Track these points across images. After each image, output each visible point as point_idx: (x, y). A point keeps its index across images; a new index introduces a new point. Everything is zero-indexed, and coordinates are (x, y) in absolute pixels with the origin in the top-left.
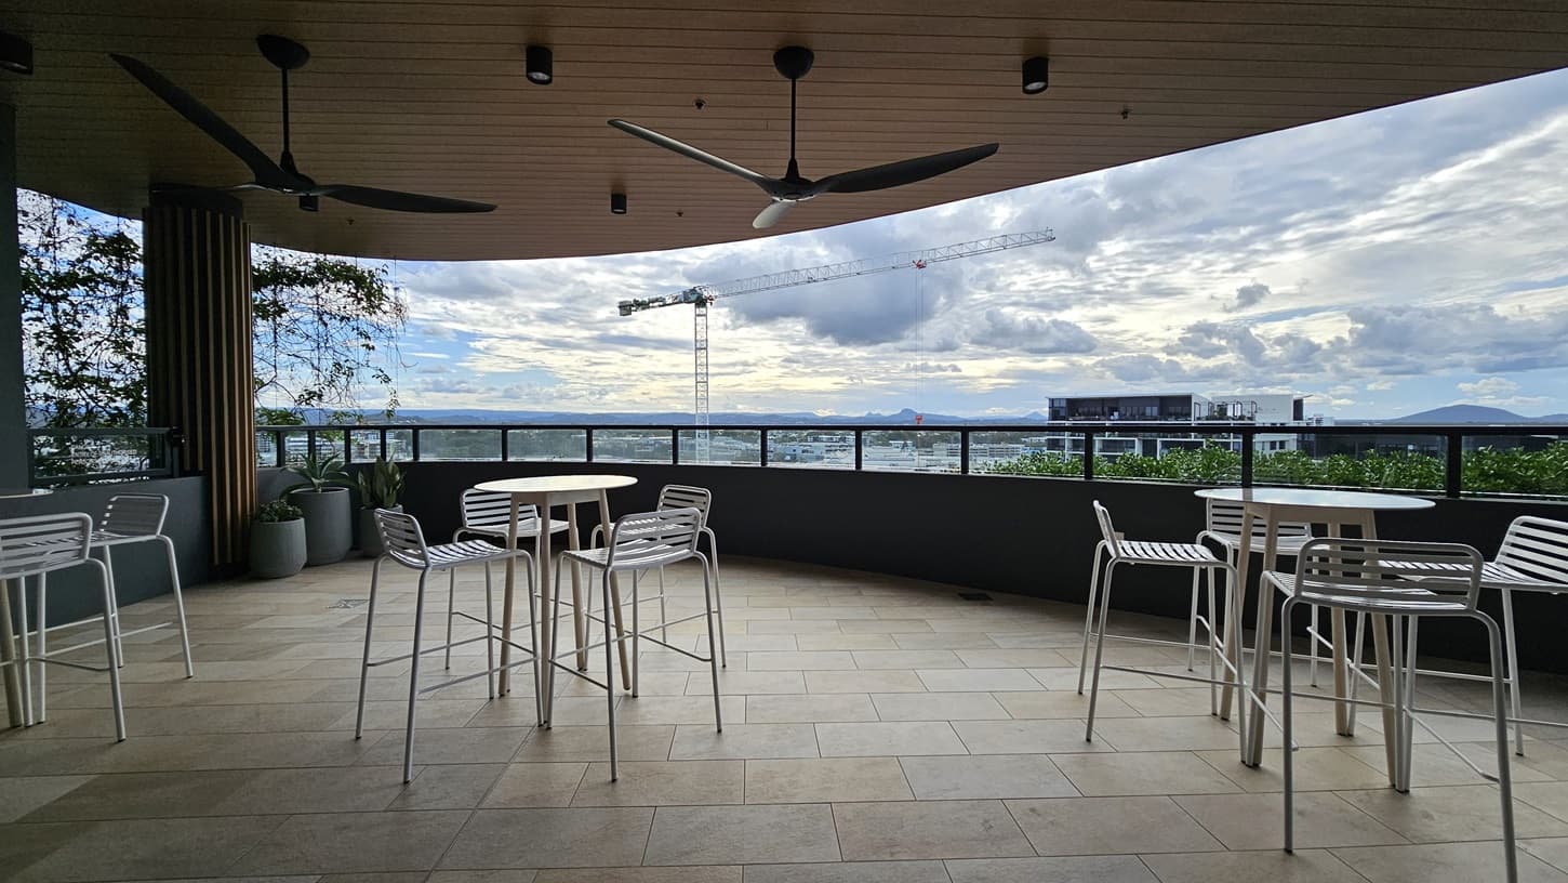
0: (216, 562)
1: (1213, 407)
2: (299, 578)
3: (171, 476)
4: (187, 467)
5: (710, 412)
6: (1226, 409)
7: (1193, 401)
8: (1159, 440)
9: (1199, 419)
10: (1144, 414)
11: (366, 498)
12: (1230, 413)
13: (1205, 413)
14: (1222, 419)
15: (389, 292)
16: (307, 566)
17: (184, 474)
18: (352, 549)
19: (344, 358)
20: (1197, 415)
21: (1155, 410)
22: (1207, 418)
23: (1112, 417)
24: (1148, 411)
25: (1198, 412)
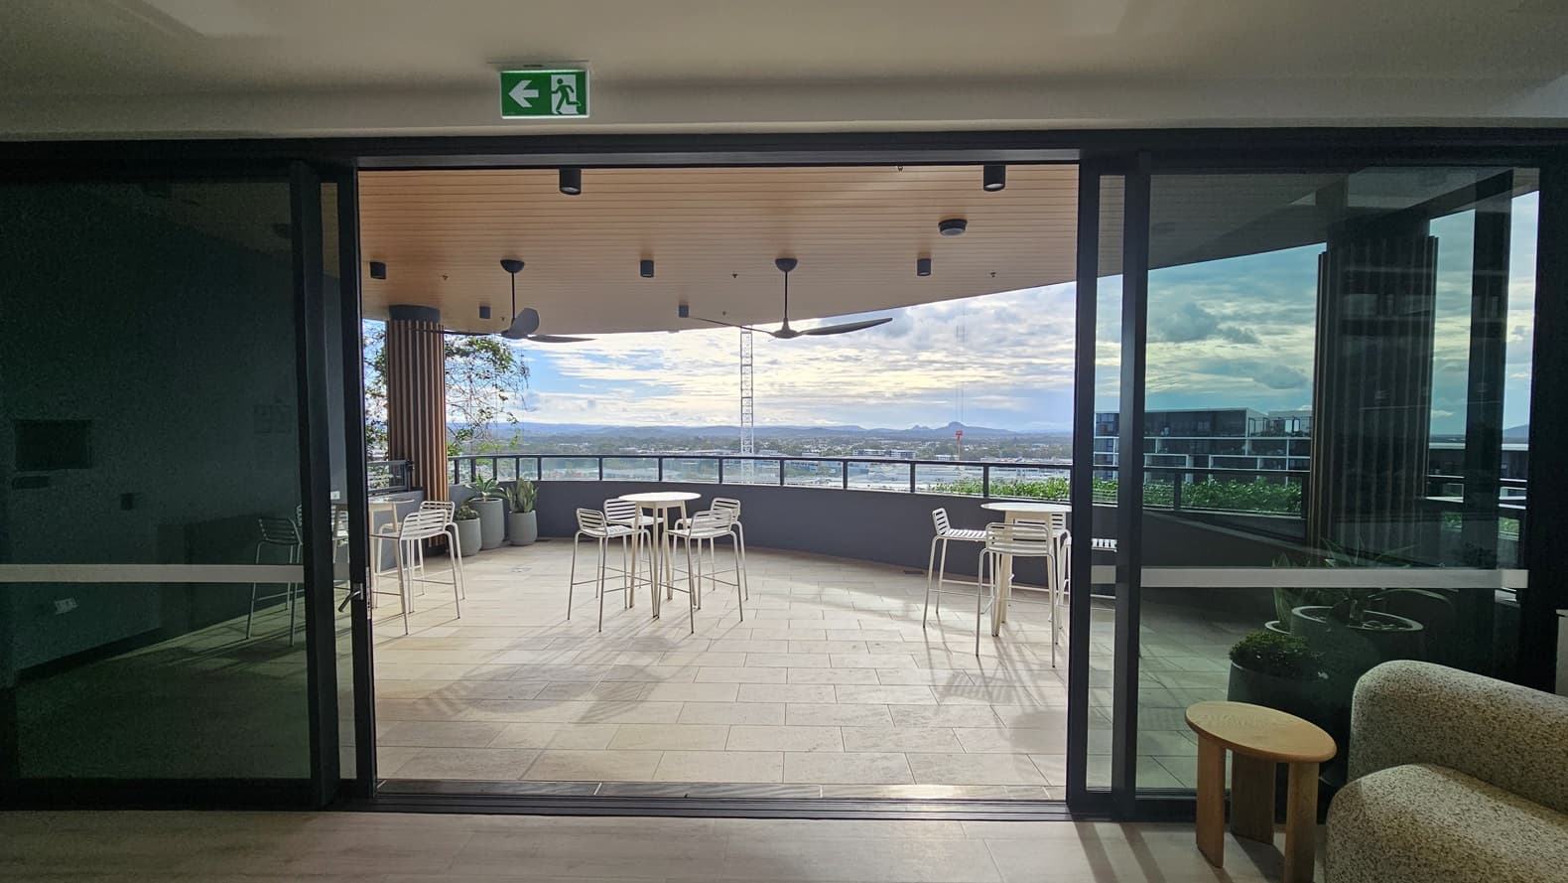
0: (430, 546)
1: (1268, 422)
2: (478, 556)
3: (407, 491)
4: (414, 485)
5: (755, 424)
6: (1284, 425)
7: (1248, 416)
8: (1210, 456)
9: (1253, 435)
10: (1195, 430)
11: (512, 506)
12: (1288, 429)
13: (1259, 429)
14: (1279, 436)
15: (516, 357)
16: (481, 550)
17: (413, 489)
18: (504, 540)
19: (486, 406)
20: (1252, 431)
21: (1207, 425)
22: (1263, 434)
23: (1162, 433)
24: (1200, 426)
25: (1253, 428)
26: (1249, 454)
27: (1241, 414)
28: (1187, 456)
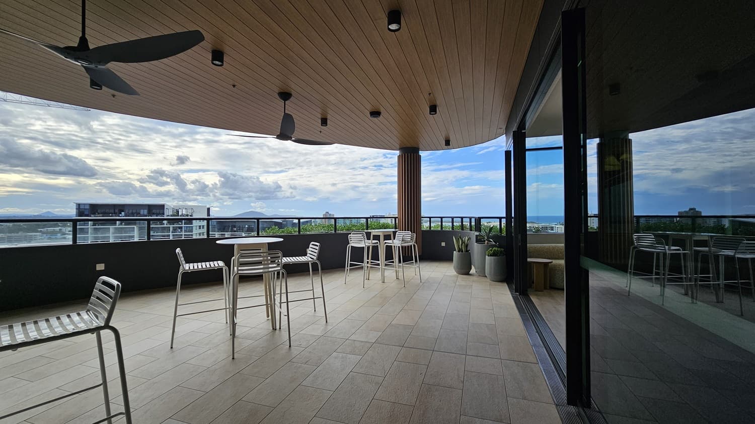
1: (174, 210)
6: (179, 211)
7: (165, 207)
9: (168, 216)
10: (139, 214)
12: (180, 214)
13: (171, 213)
14: (178, 216)
20: (167, 214)
21: (146, 212)
22: (172, 216)
23: (120, 215)
24: (142, 212)
25: (168, 213)
26: (166, 225)
27: (162, 207)
28: (135, 227)
